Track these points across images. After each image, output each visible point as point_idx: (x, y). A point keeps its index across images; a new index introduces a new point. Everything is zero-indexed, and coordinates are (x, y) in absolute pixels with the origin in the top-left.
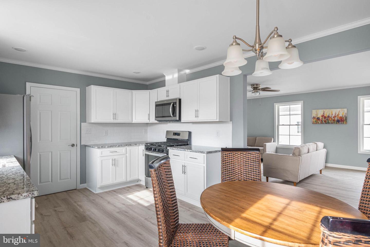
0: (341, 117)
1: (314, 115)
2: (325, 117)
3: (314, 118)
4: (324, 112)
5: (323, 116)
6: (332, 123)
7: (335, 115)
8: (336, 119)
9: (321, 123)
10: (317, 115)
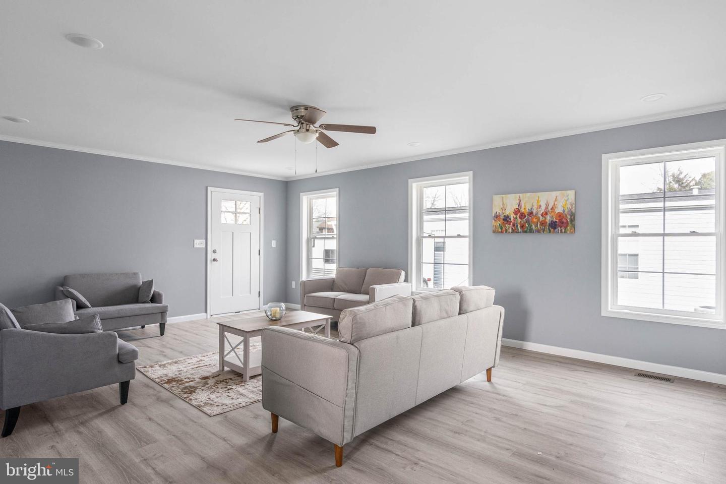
0: (560, 215)
1: (497, 209)
2: (522, 216)
3: (497, 217)
4: (520, 200)
5: (517, 212)
6: (538, 231)
7: (547, 208)
8: (548, 219)
9: (515, 231)
10: (504, 209)
